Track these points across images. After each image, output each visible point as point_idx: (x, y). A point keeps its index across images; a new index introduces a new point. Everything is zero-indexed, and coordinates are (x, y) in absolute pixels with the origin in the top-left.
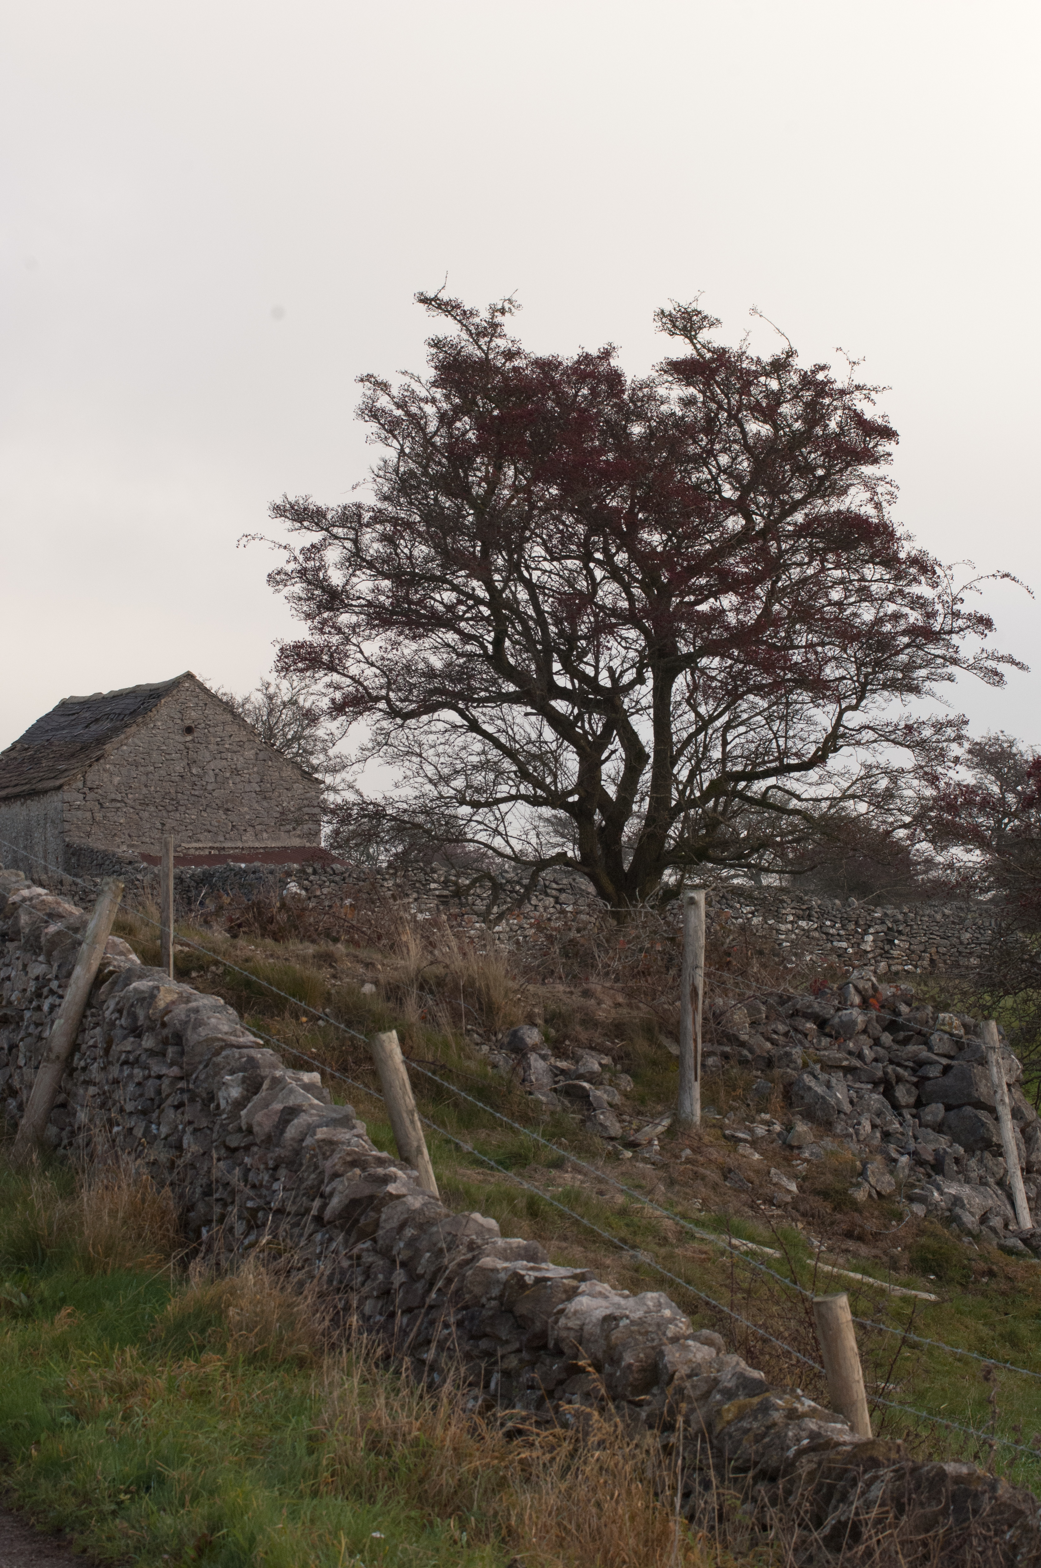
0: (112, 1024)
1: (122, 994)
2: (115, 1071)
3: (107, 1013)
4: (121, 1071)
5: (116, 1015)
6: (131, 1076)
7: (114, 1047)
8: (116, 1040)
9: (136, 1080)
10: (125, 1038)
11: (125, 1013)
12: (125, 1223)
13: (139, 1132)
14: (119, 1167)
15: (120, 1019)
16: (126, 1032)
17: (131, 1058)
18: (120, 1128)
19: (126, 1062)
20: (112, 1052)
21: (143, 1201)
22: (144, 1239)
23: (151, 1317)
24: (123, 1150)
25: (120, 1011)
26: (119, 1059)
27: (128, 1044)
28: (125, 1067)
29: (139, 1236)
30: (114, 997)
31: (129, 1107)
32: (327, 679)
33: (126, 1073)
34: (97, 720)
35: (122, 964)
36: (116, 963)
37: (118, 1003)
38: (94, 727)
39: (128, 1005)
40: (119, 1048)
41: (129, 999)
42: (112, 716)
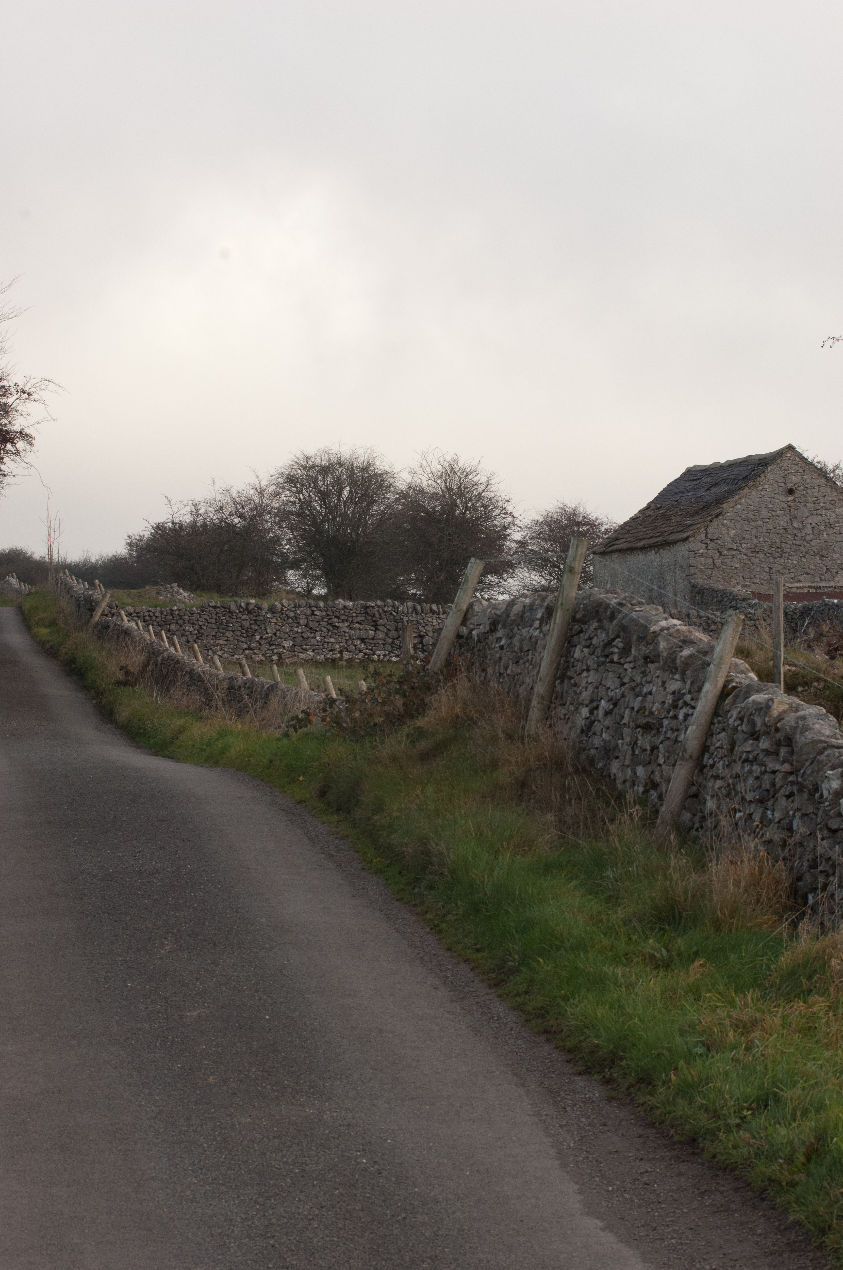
0: (735, 729)
1: (743, 705)
2: (737, 768)
3: (731, 721)
4: (743, 767)
5: (738, 722)
6: (750, 772)
7: (736, 748)
8: (738, 743)
9: (755, 775)
10: (746, 740)
11: (745, 720)
12: (746, 890)
13: (757, 817)
14: (741, 846)
15: (741, 725)
16: (746, 736)
17: (751, 757)
18: (741, 814)
19: (746, 761)
20: (735, 752)
21: (761, 873)
22: (762, 904)
23: (768, 966)
24: (744, 831)
25: (741, 719)
26: (740, 758)
27: (748, 746)
28: (746, 765)
29: (758, 901)
30: (737, 707)
31: (749, 797)
33: (746, 769)
34: (716, 484)
35: (743, 681)
36: (737, 680)
37: (739, 713)
38: (713, 490)
39: (747, 714)
40: (741, 749)
41: (748, 709)
42: (728, 481)
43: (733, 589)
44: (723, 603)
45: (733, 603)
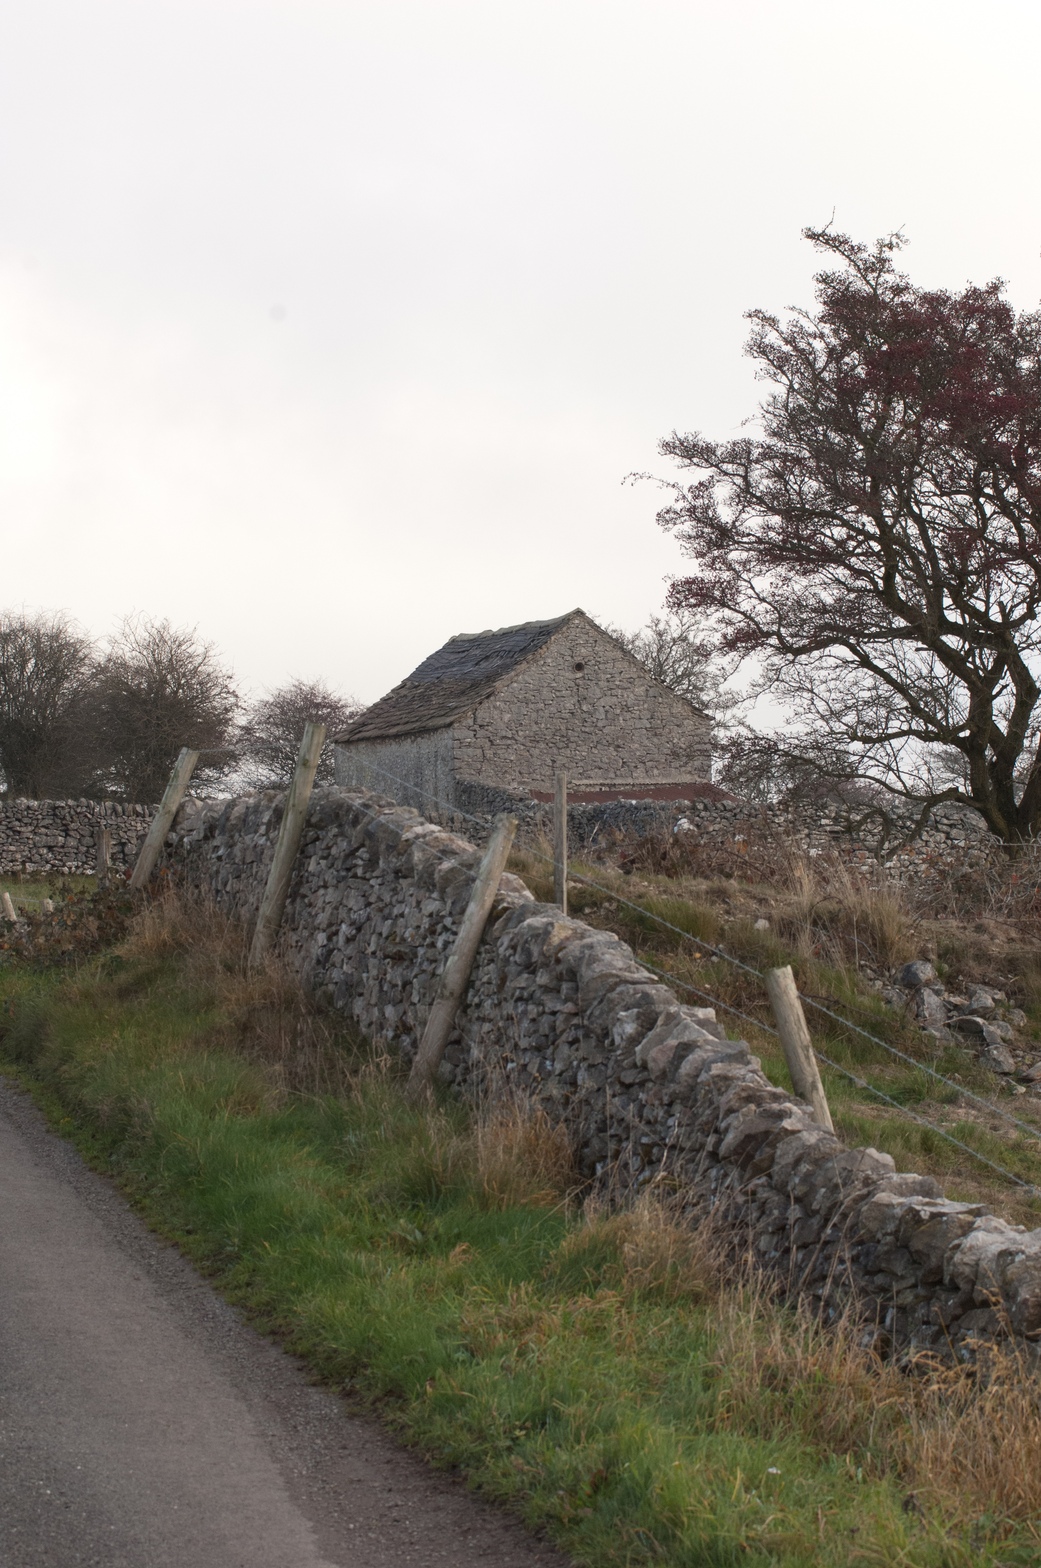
0: (506, 960)
1: (516, 930)
2: (509, 1008)
3: (501, 950)
4: (516, 1008)
5: (510, 951)
6: (525, 1013)
7: (508, 983)
8: (510, 977)
9: (531, 1017)
10: (519, 974)
11: (519, 949)
12: (519, 1158)
13: (533, 1069)
14: (513, 1104)
15: (514, 955)
16: (520, 968)
17: (526, 994)
18: (514, 1064)
19: (520, 999)
20: (506, 989)
21: (538, 1137)
22: (539, 1176)
23: (546, 1252)
24: (518, 1086)
25: (514, 948)
26: (513, 995)
27: (523, 980)
28: (519, 1004)
29: (534, 1172)
30: (508, 933)
31: (524, 1043)
32: (719, 615)
33: (520, 1010)
34: (487, 658)
35: (516, 901)
36: (509, 900)
37: (512, 940)
38: (484, 664)
39: (521, 942)
40: (513, 985)
41: (523, 935)
42: (502, 654)
43: (507, 787)
44: (496, 804)
45: (508, 804)
